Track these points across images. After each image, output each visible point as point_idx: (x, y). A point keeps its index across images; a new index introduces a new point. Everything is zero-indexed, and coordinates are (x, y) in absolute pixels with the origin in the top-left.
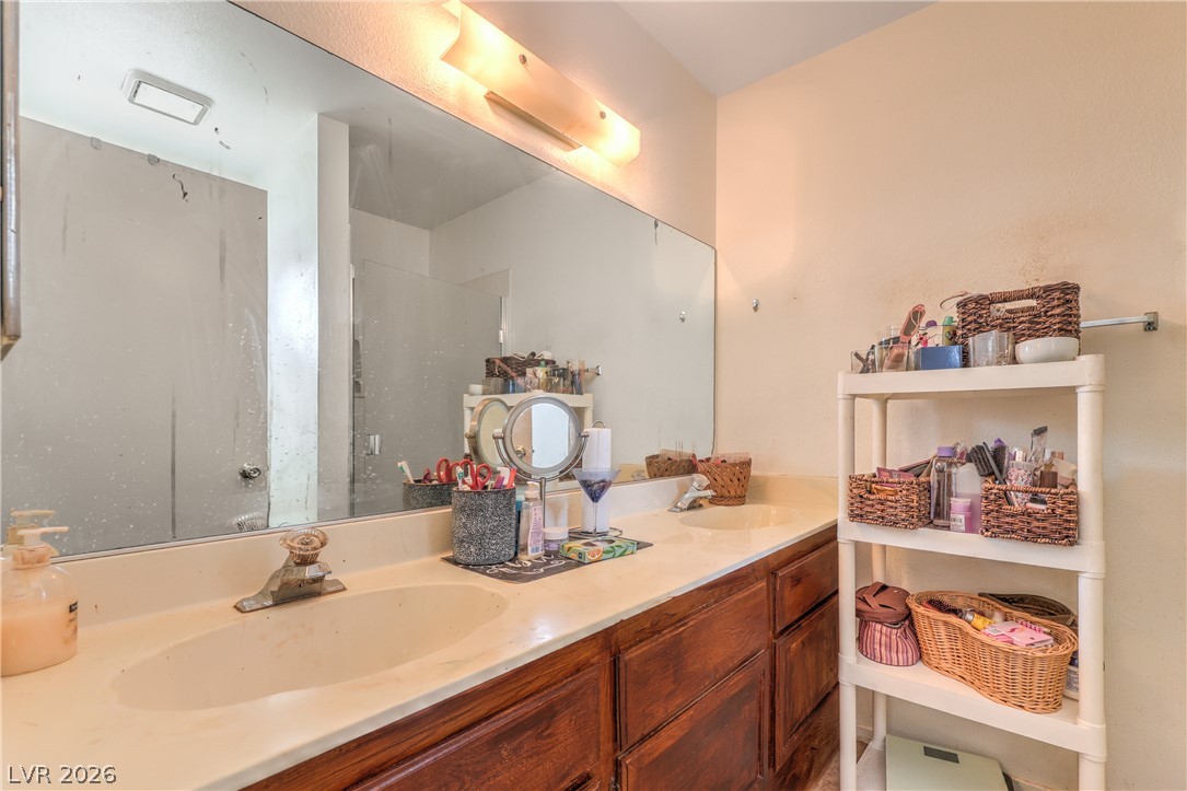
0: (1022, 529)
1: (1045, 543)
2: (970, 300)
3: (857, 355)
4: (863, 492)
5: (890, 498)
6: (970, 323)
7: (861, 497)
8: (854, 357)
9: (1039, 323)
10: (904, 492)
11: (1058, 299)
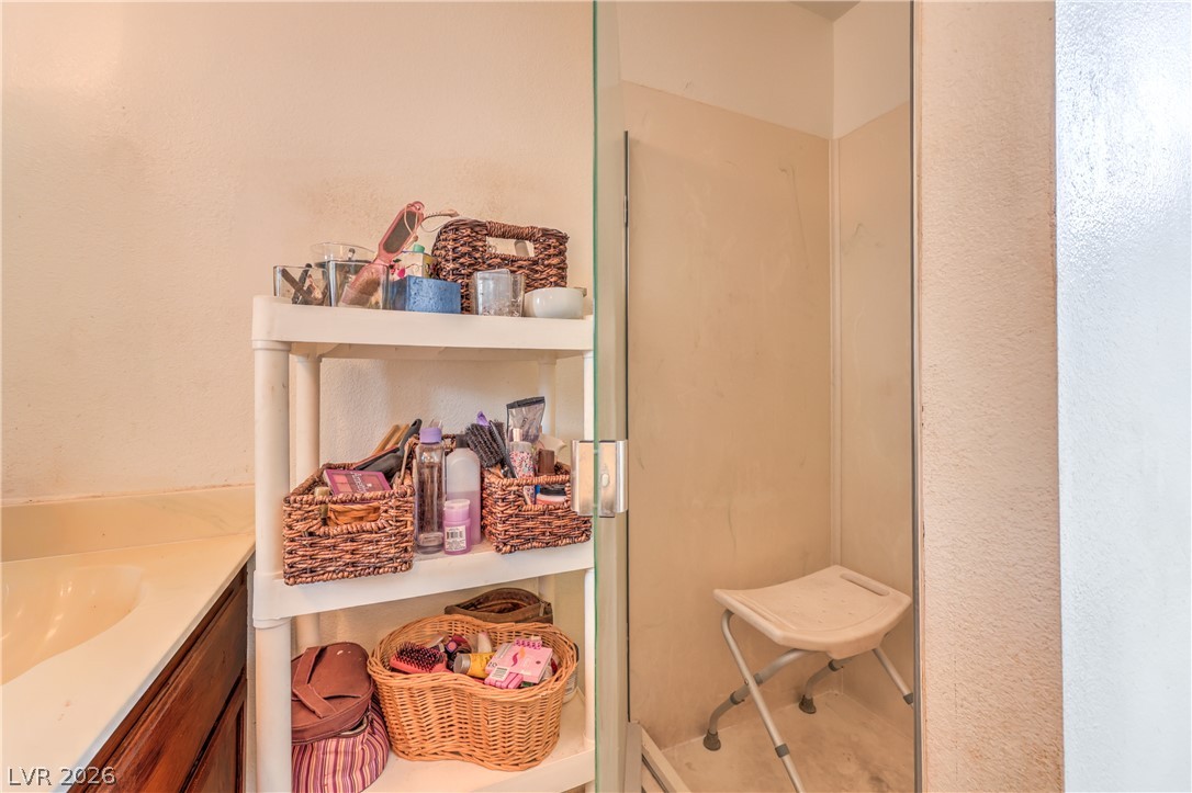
0: (544, 534)
1: (566, 544)
2: (465, 224)
3: (285, 273)
4: (315, 525)
5: (367, 526)
6: (463, 255)
7: (311, 534)
8: (279, 276)
9: (537, 272)
10: (393, 512)
11: (554, 247)
